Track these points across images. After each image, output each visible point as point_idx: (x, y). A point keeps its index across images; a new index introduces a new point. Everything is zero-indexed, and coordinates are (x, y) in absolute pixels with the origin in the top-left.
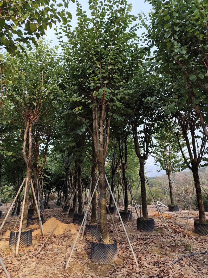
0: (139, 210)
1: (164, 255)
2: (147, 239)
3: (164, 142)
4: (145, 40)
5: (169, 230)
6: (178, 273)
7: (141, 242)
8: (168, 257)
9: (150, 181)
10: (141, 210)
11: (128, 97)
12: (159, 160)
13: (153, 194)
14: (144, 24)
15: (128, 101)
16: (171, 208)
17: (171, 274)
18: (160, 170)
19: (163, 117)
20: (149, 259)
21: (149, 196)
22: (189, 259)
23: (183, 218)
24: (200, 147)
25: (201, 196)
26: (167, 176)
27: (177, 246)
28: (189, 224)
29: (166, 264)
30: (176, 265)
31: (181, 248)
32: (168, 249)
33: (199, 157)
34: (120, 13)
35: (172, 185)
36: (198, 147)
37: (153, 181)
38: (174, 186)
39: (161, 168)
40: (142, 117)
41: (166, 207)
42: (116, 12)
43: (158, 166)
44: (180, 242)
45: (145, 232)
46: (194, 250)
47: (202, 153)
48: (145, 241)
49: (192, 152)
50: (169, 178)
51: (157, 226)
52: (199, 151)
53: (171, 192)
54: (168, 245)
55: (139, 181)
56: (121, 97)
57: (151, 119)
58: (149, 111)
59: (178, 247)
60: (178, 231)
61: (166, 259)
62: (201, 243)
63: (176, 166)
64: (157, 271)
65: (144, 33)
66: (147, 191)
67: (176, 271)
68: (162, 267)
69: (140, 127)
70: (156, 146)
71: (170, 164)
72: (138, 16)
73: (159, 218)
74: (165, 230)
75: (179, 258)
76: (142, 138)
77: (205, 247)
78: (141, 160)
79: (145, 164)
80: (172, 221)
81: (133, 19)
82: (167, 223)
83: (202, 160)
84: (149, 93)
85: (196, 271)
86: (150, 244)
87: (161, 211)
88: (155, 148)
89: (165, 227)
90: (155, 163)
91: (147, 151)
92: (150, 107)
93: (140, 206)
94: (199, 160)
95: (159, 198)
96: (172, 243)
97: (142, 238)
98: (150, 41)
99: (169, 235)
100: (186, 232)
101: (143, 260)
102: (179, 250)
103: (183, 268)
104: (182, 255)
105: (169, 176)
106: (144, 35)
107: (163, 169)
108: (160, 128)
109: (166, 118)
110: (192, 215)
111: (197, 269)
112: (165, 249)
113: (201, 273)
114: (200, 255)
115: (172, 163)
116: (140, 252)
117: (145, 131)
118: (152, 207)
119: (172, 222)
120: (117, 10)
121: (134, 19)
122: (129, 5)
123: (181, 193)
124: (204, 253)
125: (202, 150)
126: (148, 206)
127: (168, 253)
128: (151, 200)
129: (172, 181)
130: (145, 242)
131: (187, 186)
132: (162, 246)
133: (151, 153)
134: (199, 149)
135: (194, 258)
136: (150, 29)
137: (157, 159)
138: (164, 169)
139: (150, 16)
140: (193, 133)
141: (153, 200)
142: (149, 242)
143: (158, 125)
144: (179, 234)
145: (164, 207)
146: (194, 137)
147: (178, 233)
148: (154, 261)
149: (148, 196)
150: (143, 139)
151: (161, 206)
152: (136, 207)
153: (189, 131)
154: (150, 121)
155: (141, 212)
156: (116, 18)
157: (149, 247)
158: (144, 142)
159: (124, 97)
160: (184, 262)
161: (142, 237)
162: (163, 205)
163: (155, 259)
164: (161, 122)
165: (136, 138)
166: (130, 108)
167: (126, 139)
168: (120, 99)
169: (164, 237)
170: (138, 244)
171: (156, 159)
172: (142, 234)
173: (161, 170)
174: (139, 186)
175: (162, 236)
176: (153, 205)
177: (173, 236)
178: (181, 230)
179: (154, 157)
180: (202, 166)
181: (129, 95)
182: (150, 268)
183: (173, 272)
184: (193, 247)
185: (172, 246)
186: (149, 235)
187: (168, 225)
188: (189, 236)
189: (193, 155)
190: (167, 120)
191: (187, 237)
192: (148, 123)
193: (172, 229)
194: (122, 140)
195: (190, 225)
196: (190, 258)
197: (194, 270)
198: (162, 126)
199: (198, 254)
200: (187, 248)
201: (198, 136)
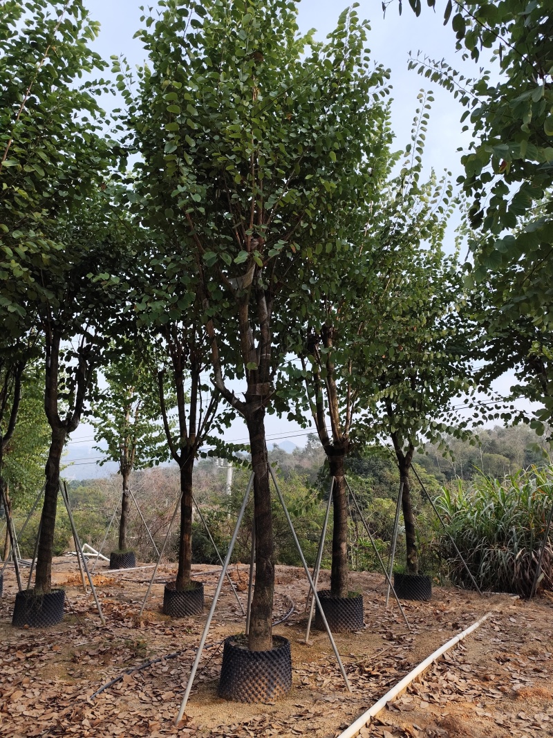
0: (24, 571)
1: (78, 677)
2: (37, 645)
3: (127, 390)
4: (119, 127)
5: (102, 614)
6: (106, 712)
7: (18, 656)
8: (87, 681)
9: (72, 490)
10: (31, 573)
11: (49, 257)
12: (108, 436)
13: (76, 525)
14: (121, 87)
15: (47, 267)
16: (117, 561)
17: (88, 719)
18: (105, 461)
19: (133, 327)
20: (34, 694)
21: (63, 533)
22: (138, 675)
23: (142, 582)
24: (206, 410)
25: (189, 524)
26: (121, 477)
27: (114, 652)
28: (153, 595)
29: (78, 697)
30: (103, 695)
31: (123, 654)
32: (91, 661)
33: (200, 433)
34: (63, 33)
35: (129, 500)
36: (201, 410)
37: (79, 492)
38: (133, 504)
39: (109, 455)
40: (79, 314)
41: (103, 559)
42: (54, 27)
43: (102, 451)
44: (123, 640)
45: (33, 628)
46: (153, 652)
47: (207, 426)
48: (31, 650)
49: (188, 422)
50: (124, 483)
51: (71, 610)
52: (202, 420)
53: (123, 521)
54: (92, 652)
55: (39, 491)
56: (27, 253)
57: (101, 326)
58: (101, 304)
59: (116, 653)
60: (124, 614)
61: (80, 686)
62: (170, 636)
63: (146, 453)
64: (51, 719)
65: (118, 110)
66: (57, 519)
67: (102, 709)
68: (67, 707)
69: (70, 340)
70: (103, 397)
71: (134, 446)
72: (110, 62)
73: (81, 588)
74: (91, 616)
75: (115, 677)
76: (69, 370)
77: (178, 644)
78: (59, 430)
79: (66, 442)
80: (112, 591)
81: (95, 63)
82: (100, 599)
83: (205, 442)
84: (108, 258)
85: (148, 700)
86: (44, 658)
87: (89, 569)
88: (101, 401)
89: (91, 610)
90: (95, 444)
91: (79, 409)
92: (106, 296)
93: (30, 561)
94: (199, 440)
95: (89, 537)
96: (102, 645)
97: (23, 645)
98: (131, 136)
99: (98, 628)
100: (141, 615)
101: (15, 701)
102: (118, 658)
103: (119, 700)
104: (121, 670)
105: (124, 477)
106: (117, 114)
107: (112, 458)
108: (121, 352)
109: (141, 331)
110: (164, 573)
111: (151, 695)
112: (83, 663)
113: (159, 701)
114: (164, 663)
115: (138, 443)
116: (9, 682)
117: (83, 354)
118: (66, 560)
119: (111, 596)
120: (57, 23)
121: (99, 63)
122: (91, 23)
123: (149, 522)
124: (174, 657)
125: (209, 420)
126: (55, 559)
127: (88, 670)
128: (65, 544)
129: (131, 491)
130: (29, 655)
131: (166, 505)
132: (75, 657)
133: (87, 413)
134: (204, 415)
135: (150, 671)
136: (137, 107)
137: (102, 432)
138: (116, 460)
139: (140, 76)
140: (195, 378)
141: (72, 543)
142: (41, 652)
143: (117, 345)
144: (124, 622)
145: (100, 558)
146: (196, 387)
147: (122, 620)
148: (48, 697)
149: (58, 531)
150: (74, 374)
151: (90, 557)
152: (18, 563)
153: (187, 372)
154: (98, 330)
155: (30, 577)
156: (51, 40)
157: (38, 665)
158: (74, 383)
159: (37, 256)
160: (126, 685)
161: (23, 642)
162: (97, 554)
163: (51, 693)
164: (127, 337)
165: (52, 369)
166: (49, 286)
167: (22, 366)
168: (23, 256)
169: (84, 635)
170: (8, 664)
171: (100, 431)
172: (22, 636)
173: (108, 462)
174: (36, 505)
175: (80, 631)
176: (69, 557)
177: (107, 630)
178: (131, 611)
179: (95, 426)
180: (204, 455)
181: (52, 252)
182: (35, 716)
183: (93, 713)
184: (152, 648)
185: (101, 653)
186: (44, 634)
187: (100, 603)
188: (147, 623)
189: (188, 428)
190: (143, 335)
191: (143, 625)
192: (93, 334)
193: (110, 612)
194: (8, 368)
195: (154, 597)
196: (140, 673)
197: (144, 698)
198: (127, 350)
199: (160, 661)
200: (137, 650)
201: (205, 385)
